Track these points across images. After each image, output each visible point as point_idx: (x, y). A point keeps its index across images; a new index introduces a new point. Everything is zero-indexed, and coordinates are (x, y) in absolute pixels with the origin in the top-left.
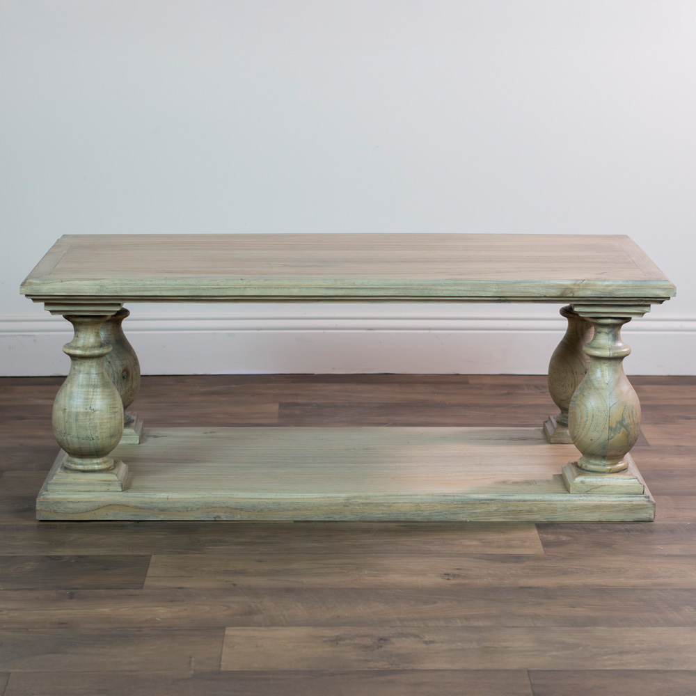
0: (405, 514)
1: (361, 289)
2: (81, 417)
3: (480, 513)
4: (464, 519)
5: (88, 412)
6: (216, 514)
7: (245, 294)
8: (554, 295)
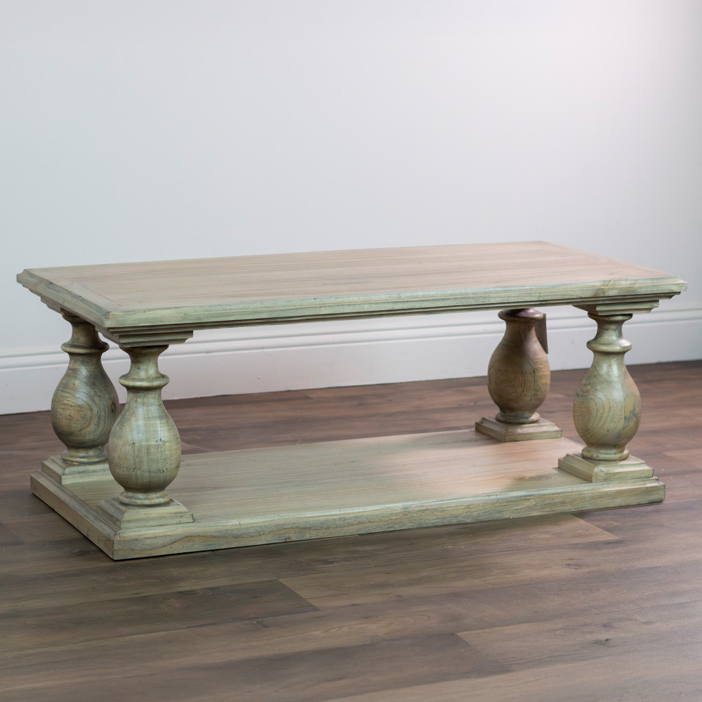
0: (457, 517)
1: (424, 301)
2: (152, 450)
3: (521, 509)
4: (507, 516)
5: (159, 445)
6: (287, 535)
7: (320, 313)
8: (588, 296)
